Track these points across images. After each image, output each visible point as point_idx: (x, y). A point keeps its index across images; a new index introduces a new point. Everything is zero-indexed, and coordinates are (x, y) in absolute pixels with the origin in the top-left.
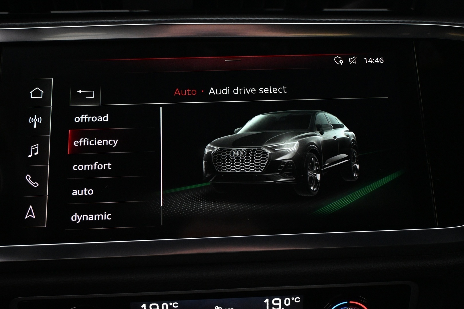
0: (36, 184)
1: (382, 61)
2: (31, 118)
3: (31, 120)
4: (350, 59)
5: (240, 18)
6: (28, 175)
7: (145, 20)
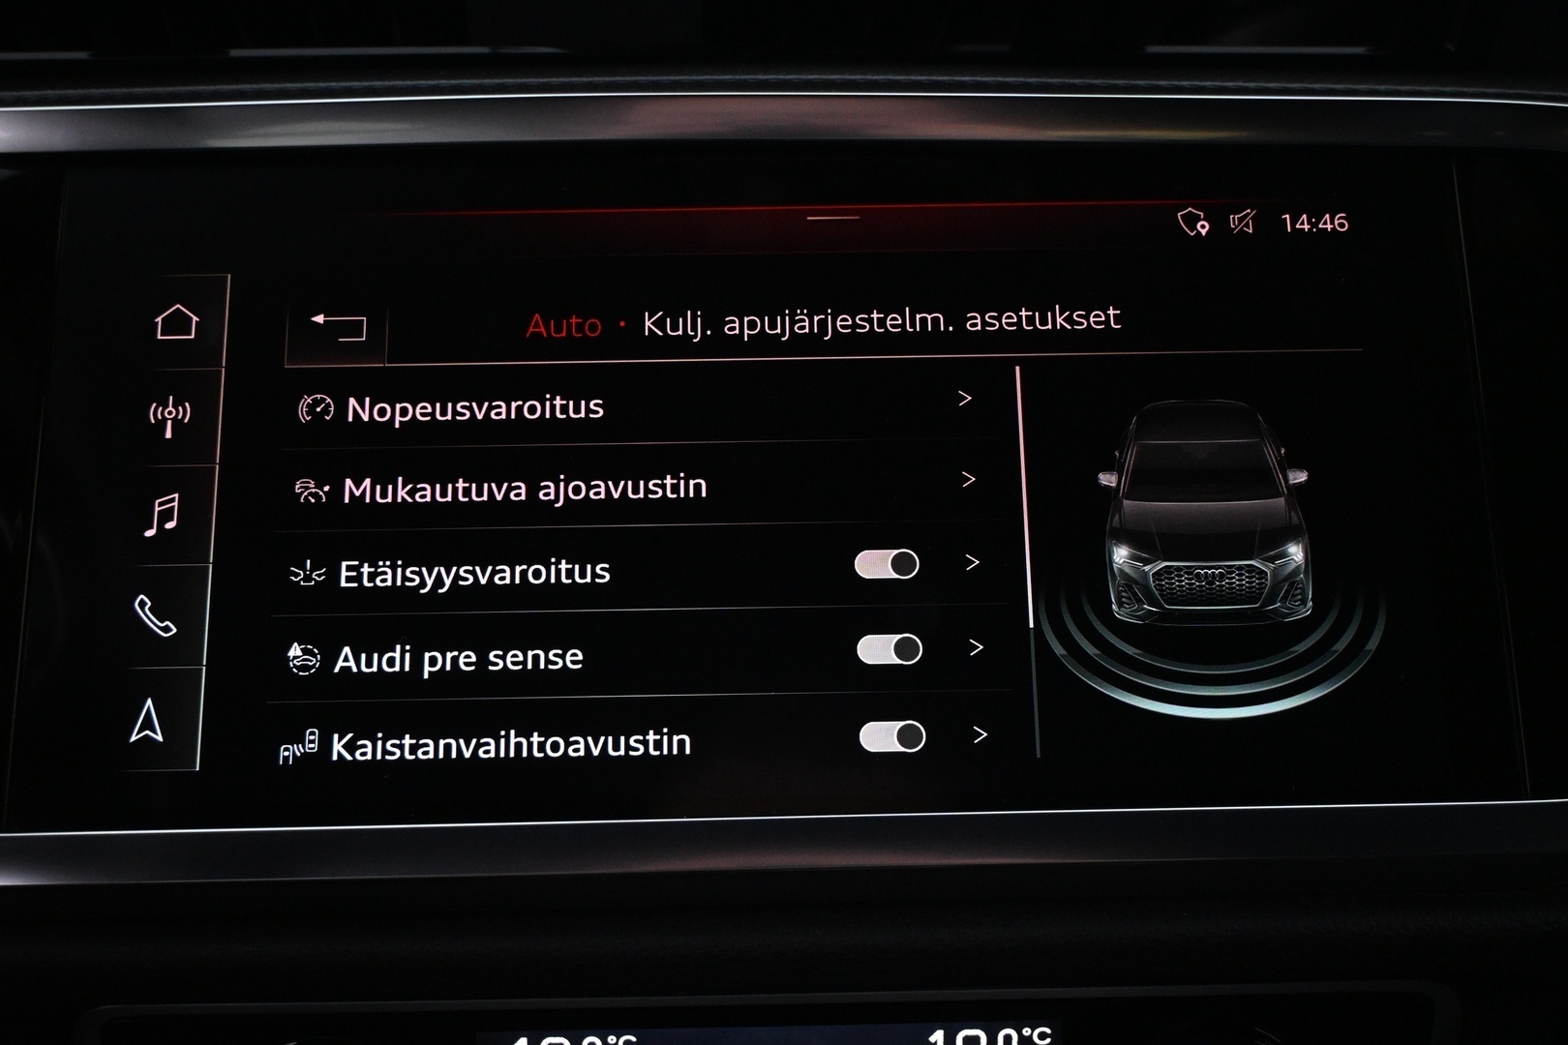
0: (167, 626)
1: (1342, 225)
2: (155, 405)
3: (154, 413)
4: (1234, 219)
5: (858, 77)
6: (142, 596)
7: (541, 80)
